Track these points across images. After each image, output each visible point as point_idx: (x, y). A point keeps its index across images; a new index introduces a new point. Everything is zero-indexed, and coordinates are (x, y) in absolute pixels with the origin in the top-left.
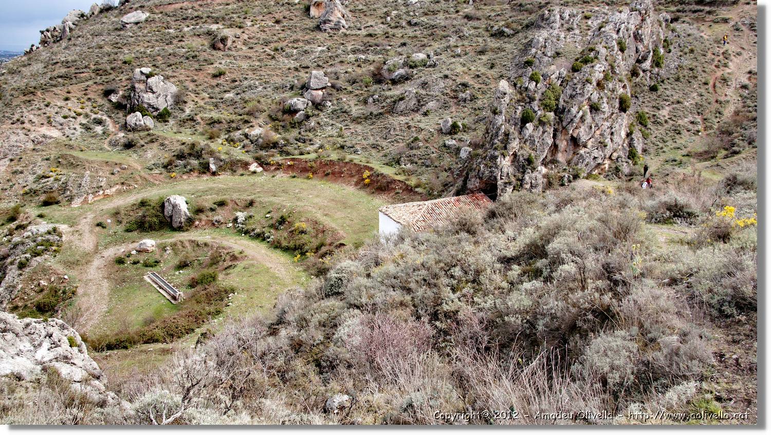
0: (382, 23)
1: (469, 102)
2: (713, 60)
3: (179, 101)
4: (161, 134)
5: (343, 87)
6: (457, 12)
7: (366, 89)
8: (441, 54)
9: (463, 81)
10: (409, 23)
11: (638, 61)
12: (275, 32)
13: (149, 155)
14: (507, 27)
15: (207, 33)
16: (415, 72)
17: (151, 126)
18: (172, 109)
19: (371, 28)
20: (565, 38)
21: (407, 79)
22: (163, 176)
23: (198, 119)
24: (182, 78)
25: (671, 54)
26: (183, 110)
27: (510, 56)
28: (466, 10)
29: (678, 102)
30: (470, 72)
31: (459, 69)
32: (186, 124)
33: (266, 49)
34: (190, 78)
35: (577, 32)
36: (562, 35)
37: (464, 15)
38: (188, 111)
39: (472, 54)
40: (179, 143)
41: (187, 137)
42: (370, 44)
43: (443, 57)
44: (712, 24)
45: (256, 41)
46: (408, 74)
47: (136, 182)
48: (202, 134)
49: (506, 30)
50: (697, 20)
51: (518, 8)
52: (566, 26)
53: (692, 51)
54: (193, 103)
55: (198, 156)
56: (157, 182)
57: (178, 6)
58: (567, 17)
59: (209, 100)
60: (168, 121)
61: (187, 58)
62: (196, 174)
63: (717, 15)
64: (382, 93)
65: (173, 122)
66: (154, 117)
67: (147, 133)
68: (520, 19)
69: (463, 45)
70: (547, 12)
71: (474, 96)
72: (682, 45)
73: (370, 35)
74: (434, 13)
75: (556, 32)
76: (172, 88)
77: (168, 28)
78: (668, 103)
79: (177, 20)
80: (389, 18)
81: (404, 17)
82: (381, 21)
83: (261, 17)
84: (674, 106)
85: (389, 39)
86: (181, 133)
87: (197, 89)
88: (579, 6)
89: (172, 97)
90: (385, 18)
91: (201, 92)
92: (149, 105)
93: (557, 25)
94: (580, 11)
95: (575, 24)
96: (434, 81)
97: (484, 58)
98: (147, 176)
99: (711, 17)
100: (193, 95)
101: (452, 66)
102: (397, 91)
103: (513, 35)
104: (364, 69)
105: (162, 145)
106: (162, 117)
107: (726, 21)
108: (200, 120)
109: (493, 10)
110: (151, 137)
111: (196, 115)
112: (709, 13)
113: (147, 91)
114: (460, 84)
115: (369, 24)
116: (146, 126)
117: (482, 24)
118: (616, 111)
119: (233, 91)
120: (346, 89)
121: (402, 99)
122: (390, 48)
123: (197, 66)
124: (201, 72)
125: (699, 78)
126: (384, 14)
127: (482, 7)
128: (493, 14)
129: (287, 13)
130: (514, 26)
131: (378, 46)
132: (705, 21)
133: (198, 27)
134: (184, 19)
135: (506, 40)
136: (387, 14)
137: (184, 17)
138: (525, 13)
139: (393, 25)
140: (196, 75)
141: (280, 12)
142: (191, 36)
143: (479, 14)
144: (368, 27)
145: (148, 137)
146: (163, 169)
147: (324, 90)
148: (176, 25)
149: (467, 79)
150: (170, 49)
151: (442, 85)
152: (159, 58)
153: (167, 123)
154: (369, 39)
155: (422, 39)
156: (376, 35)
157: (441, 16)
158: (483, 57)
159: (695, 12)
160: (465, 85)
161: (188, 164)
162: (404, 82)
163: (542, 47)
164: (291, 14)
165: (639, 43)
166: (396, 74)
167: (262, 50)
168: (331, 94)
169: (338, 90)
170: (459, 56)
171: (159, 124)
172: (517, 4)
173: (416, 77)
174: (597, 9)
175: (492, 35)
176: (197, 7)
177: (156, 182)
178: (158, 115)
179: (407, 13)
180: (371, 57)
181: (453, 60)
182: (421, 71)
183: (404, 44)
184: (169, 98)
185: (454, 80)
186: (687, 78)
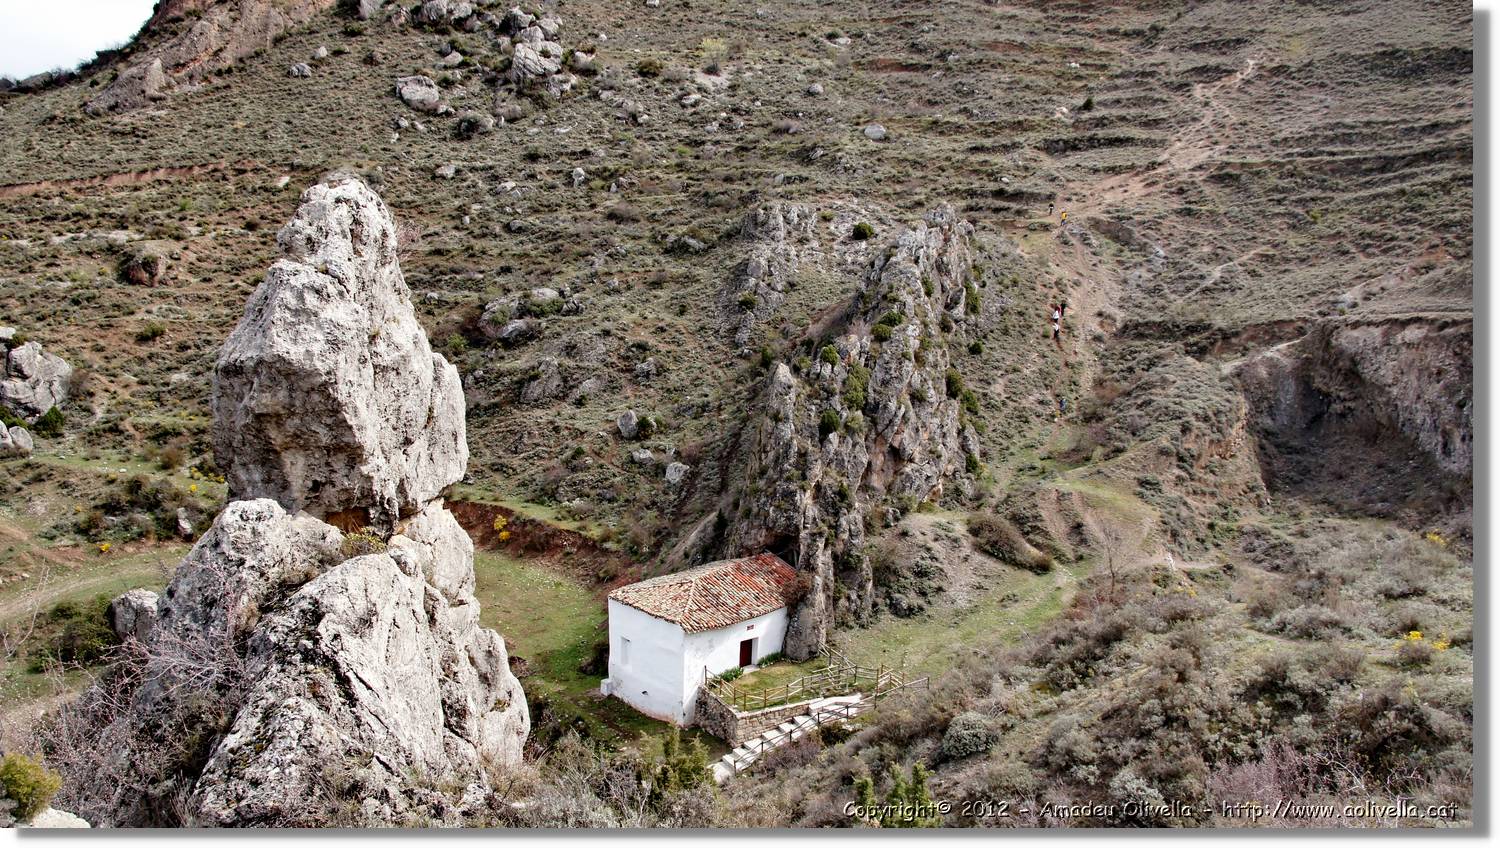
0: (456, 228)
1: (655, 378)
2: (1046, 296)
3: (77, 392)
4: (55, 462)
6: (593, 206)
7: (455, 358)
8: (584, 289)
9: (637, 339)
10: (507, 228)
11: (948, 307)
12: (250, 247)
13: (39, 507)
14: (693, 237)
15: (108, 250)
16: (544, 325)
17: (29, 447)
18: (64, 409)
19: (436, 238)
20: (797, 256)
21: (532, 338)
22: (81, 549)
23: (128, 427)
24: (73, 343)
25: (987, 289)
26: (90, 412)
27: (710, 291)
29: (1015, 370)
30: (646, 322)
31: (625, 317)
32: (104, 439)
33: (238, 281)
34: (90, 344)
35: (815, 244)
36: (793, 252)
37: (606, 211)
38: (100, 413)
39: (638, 287)
40: (103, 481)
41: (117, 466)
42: (442, 269)
43: (588, 294)
44: (1028, 233)
45: (215, 266)
46: (531, 329)
47: (24, 566)
48: (145, 459)
49: (692, 242)
50: (1003, 224)
51: (703, 200)
52: (794, 234)
53: (1015, 283)
54: (107, 394)
55: (152, 504)
56: (72, 564)
57: (27, 190)
58: (796, 220)
59: (139, 388)
60: (61, 435)
61: (76, 302)
62: (152, 542)
63: (1030, 218)
64: (490, 365)
65: (73, 437)
66: (30, 428)
67: (22, 462)
68: (713, 222)
69: (621, 272)
70: (760, 211)
71: (661, 366)
72: (998, 272)
73: (438, 252)
74: (552, 208)
75: (781, 246)
76: (61, 367)
77: (17, 238)
78: (1000, 372)
79: (32, 221)
80: (467, 219)
81: (496, 215)
82: (453, 223)
83: (215, 217)
84: (1010, 376)
85: (475, 259)
86: (98, 458)
87: (110, 366)
88: (811, 197)
89: (63, 384)
90: (460, 218)
91: (119, 371)
92: (17, 402)
93: (782, 234)
94: (814, 206)
95: (809, 230)
97: (664, 294)
98: (46, 553)
99: (1024, 221)
100: (104, 379)
101: (611, 312)
102: (517, 361)
103: (706, 251)
105: (64, 485)
106: (48, 426)
107: (1046, 228)
108: (132, 431)
109: (658, 203)
110: (37, 471)
111: (122, 419)
112: (1019, 213)
113: (10, 376)
114: (633, 346)
115: (431, 230)
116: (19, 448)
117: (644, 229)
119: (185, 367)
121: (532, 377)
122: (481, 276)
123: (102, 320)
124: (113, 330)
125: (1035, 328)
126: (457, 210)
127: (636, 196)
128: (659, 211)
129: (266, 209)
130: (705, 233)
131: (457, 273)
132: (1016, 228)
133: (83, 235)
134: (48, 218)
135: (695, 260)
136: (462, 211)
137: (48, 214)
138: (717, 209)
139: (477, 231)
140: (102, 337)
141: (253, 207)
142: (72, 255)
143: (635, 210)
144: (430, 235)
145: (28, 470)
146: (78, 537)
148: (32, 230)
149: (644, 336)
150: (31, 283)
151: (601, 347)
152: (12, 302)
153: (60, 439)
154: (437, 260)
155: (540, 259)
156: (449, 251)
157: (563, 214)
158: (659, 292)
159: (997, 210)
160: (642, 347)
161: (132, 521)
162: (526, 345)
163: (764, 274)
164: (275, 211)
166: (510, 328)
167: (230, 284)
170: (617, 291)
171: (43, 443)
172: (699, 192)
173: (547, 333)
174: (840, 203)
175: (667, 252)
176: (71, 194)
177: (68, 564)
178: (38, 423)
179: (500, 208)
180: (448, 295)
181: (609, 300)
182: (554, 322)
183: (506, 270)
184: (56, 386)
185: (621, 339)
186: (1018, 329)
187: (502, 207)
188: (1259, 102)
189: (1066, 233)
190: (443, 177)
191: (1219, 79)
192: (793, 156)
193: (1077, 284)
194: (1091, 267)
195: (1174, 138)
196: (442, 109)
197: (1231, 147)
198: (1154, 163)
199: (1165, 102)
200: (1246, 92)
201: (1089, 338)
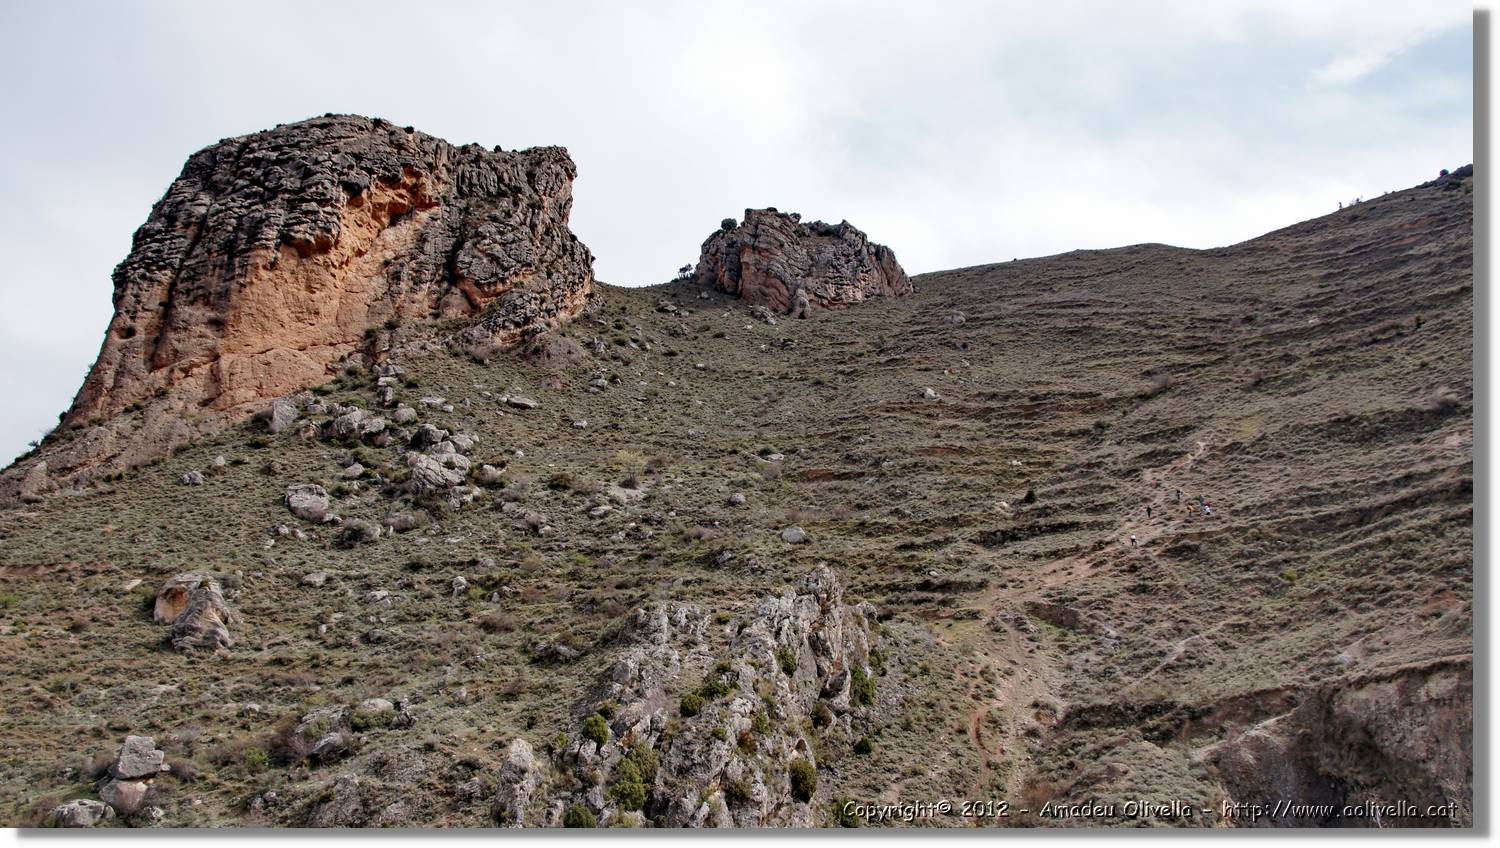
0: (309, 637)
1: (479, 802)
2: (966, 685)
5: (199, 774)
6: (467, 615)
7: (249, 778)
8: (424, 700)
9: (467, 756)
10: (366, 639)
11: (824, 694)
12: (66, 650)
14: (564, 644)
16: (365, 739)
19: (284, 647)
20: (680, 661)
21: (346, 755)
25: (887, 678)
27: (569, 701)
28: (485, 613)
29: (915, 773)
30: (483, 737)
31: (461, 730)
33: (36, 687)
35: (704, 648)
36: (675, 656)
37: (480, 621)
39: (490, 698)
42: (276, 679)
43: (429, 706)
44: (952, 622)
45: (15, 668)
46: (348, 744)
49: (563, 649)
50: (925, 615)
51: (589, 607)
52: (681, 637)
53: (925, 671)
58: (684, 621)
63: (958, 606)
64: (287, 786)
68: (592, 628)
69: (473, 682)
70: (642, 612)
71: (489, 788)
72: (905, 660)
73: (279, 662)
74: (419, 618)
75: (661, 650)
78: (894, 776)
80: (324, 628)
81: (357, 625)
82: (306, 632)
83: (39, 617)
84: (908, 781)
85: (317, 670)
88: (706, 599)
90: (316, 627)
93: (665, 636)
94: (709, 608)
95: (698, 633)
96: (403, 757)
97: (516, 707)
99: (948, 611)
101: (446, 725)
102: (318, 781)
103: (577, 659)
104: (254, 735)
107: (974, 616)
109: (539, 612)
112: (944, 603)
114: (459, 764)
115: (281, 638)
117: (516, 639)
118: (788, 799)
120: (203, 778)
121: (326, 799)
122: (318, 688)
125: (948, 721)
126: (314, 618)
127: (517, 606)
128: (538, 619)
129: (101, 612)
130: (579, 640)
131: (293, 685)
132: (940, 618)
135: (562, 669)
136: (321, 619)
138: (600, 615)
139: (331, 641)
141: (85, 608)
143: (511, 619)
144: (278, 644)
147: (151, 781)
149: (476, 752)
151: (420, 764)
154: (275, 670)
155: (389, 670)
156: (291, 661)
157: (432, 624)
158: (513, 705)
159: (919, 602)
160: (471, 766)
162: (338, 763)
163: (633, 679)
164: (111, 613)
165: (823, 658)
166: (322, 743)
167: (23, 689)
168: (166, 790)
169: (184, 781)
170: (463, 703)
172: (584, 599)
173: (365, 749)
174: (740, 604)
175: (534, 661)
179: (364, 618)
180: (273, 708)
181: (451, 712)
182: (376, 736)
183: (349, 681)
185: (448, 755)
186: (924, 723)
187: (366, 616)
188: (1214, 479)
189: (998, 619)
190: (310, 585)
191: (1169, 462)
192: (699, 561)
193: (1009, 673)
194: (1027, 654)
195: (1123, 519)
196: (328, 517)
197: (1187, 521)
198: (1101, 542)
199: (1113, 488)
200: (1199, 472)
201: (1021, 732)
